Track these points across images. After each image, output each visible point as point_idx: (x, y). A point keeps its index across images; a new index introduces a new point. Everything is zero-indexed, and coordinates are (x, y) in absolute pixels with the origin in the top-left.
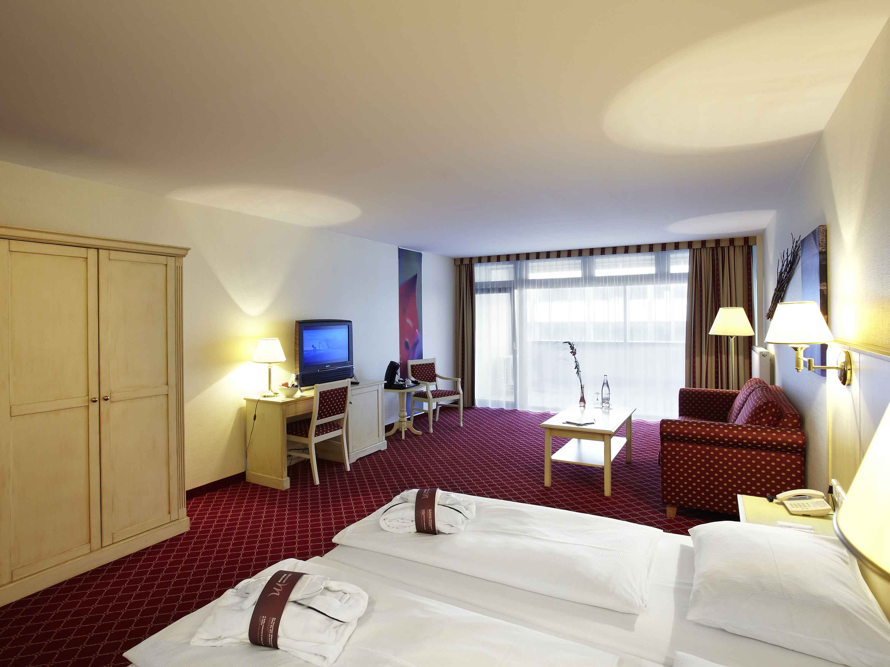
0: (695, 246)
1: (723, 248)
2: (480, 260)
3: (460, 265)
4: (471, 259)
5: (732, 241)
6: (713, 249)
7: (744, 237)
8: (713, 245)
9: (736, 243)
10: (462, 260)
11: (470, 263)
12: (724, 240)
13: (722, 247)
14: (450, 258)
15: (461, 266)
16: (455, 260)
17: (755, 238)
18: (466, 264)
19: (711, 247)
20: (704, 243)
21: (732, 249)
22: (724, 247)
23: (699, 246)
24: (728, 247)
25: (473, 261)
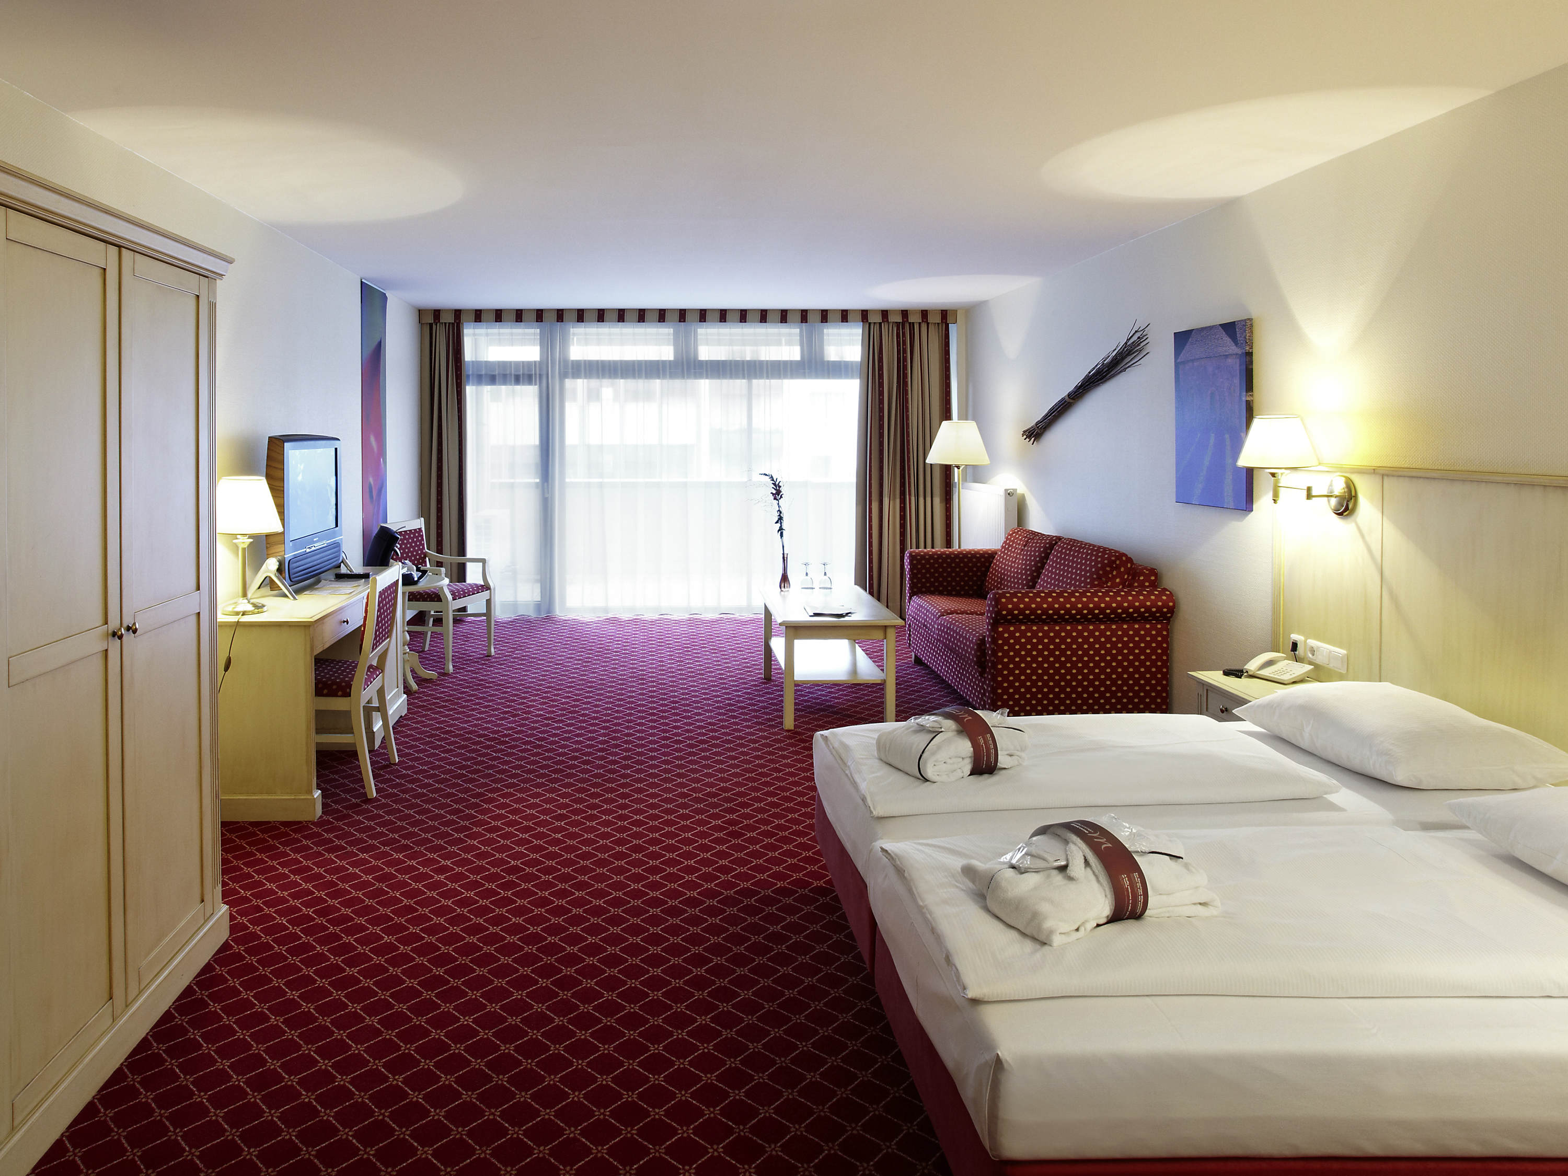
0: (872, 319)
1: (912, 325)
2: (478, 316)
3: (431, 325)
4: (458, 313)
5: (924, 314)
6: (898, 324)
7: (942, 310)
8: (899, 319)
9: (931, 319)
10: (437, 313)
11: (455, 321)
12: (915, 312)
13: (910, 323)
14: (413, 307)
15: (434, 326)
16: (421, 312)
17: (955, 312)
18: (445, 323)
19: (896, 322)
20: (885, 313)
21: (924, 326)
22: (913, 323)
23: (878, 319)
24: (920, 323)
25: (463, 317)
